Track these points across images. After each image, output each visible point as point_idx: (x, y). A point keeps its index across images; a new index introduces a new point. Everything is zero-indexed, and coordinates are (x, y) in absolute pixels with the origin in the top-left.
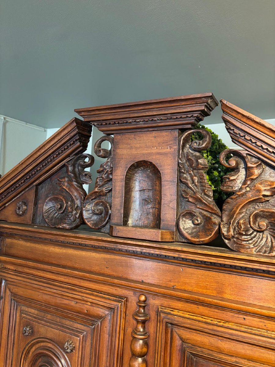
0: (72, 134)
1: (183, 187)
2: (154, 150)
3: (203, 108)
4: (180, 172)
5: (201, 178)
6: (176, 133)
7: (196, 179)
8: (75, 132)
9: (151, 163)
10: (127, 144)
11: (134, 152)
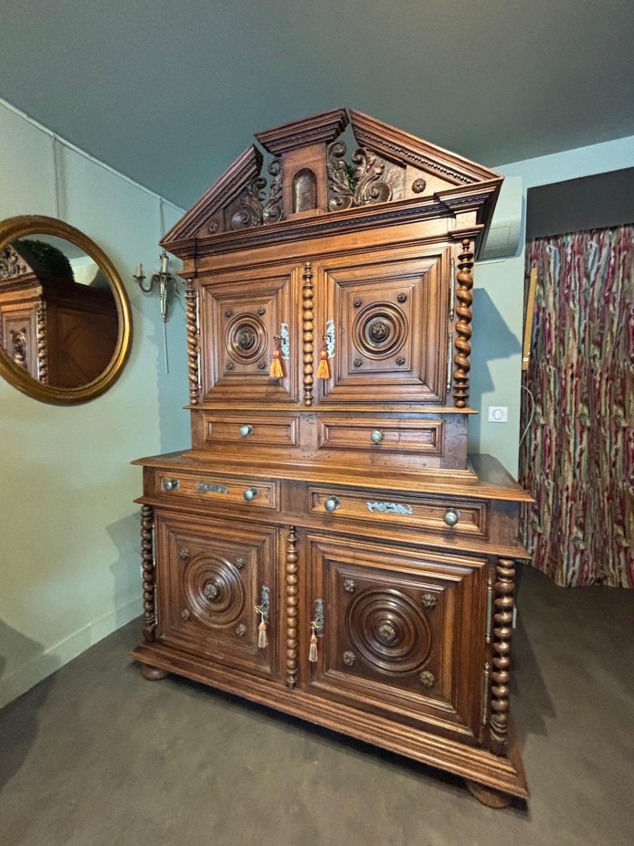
0: (251, 158)
1: (330, 182)
2: (311, 159)
3: (339, 119)
4: (328, 172)
5: (341, 174)
6: (324, 144)
7: (338, 175)
8: (253, 156)
9: (309, 169)
10: (290, 159)
11: (297, 163)
